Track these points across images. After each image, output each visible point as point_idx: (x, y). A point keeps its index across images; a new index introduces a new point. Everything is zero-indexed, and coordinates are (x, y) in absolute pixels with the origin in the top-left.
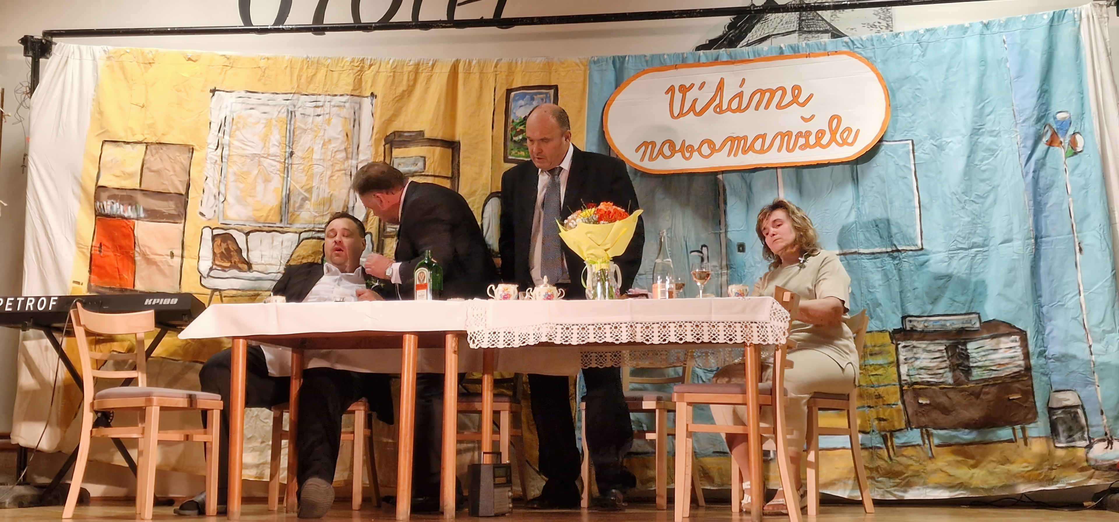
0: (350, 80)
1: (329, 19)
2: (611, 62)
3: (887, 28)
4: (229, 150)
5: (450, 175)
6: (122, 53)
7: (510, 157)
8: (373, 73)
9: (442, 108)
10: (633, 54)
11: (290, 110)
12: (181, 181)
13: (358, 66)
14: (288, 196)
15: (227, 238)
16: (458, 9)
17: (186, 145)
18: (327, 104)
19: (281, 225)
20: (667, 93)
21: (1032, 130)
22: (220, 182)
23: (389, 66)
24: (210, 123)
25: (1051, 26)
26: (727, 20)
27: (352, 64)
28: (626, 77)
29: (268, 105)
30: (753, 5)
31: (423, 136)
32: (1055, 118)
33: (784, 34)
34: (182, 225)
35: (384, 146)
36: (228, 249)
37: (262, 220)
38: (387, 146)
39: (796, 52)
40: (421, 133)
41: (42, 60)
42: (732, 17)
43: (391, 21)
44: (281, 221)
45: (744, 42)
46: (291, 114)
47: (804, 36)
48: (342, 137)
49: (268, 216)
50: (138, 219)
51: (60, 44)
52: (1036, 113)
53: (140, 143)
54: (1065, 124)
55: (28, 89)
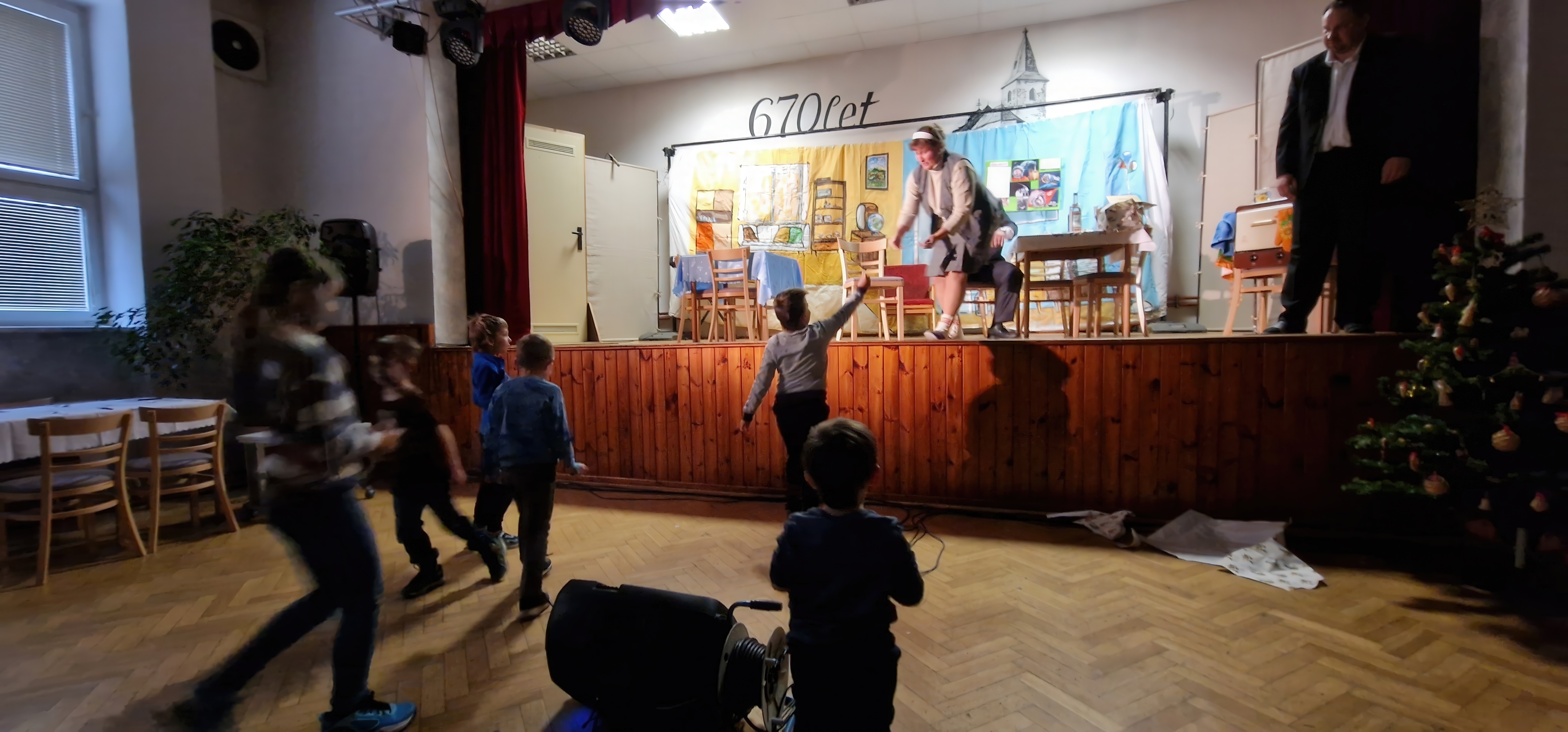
0: (798, 157)
1: (788, 130)
3: (1043, 116)
4: (749, 191)
5: (842, 197)
7: (868, 187)
8: (808, 153)
9: (838, 165)
11: (773, 171)
12: (729, 205)
13: (801, 150)
14: (773, 210)
15: (749, 229)
16: (843, 121)
17: (730, 190)
18: (789, 169)
19: (771, 222)
21: (1112, 161)
22: (745, 205)
23: (815, 149)
24: (740, 180)
26: (967, 117)
27: (798, 150)
29: (764, 170)
30: (980, 110)
31: (830, 179)
32: (1123, 155)
33: (993, 122)
34: (731, 224)
36: (749, 234)
37: (763, 220)
38: (815, 186)
40: (829, 178)
41: (672, 157)
42: (969, 116)
43: (814, 129)
44: (771, 221)
45: (975, 127)
46: (774, 173)
47: (1003, 122)
48: (796, 182)
49: (765, 219)
50: (714, 222)
51: (678, 151)
52: (1114, 152)
53: (713, 190)
54: (1129, 157)
55: (667, 170)
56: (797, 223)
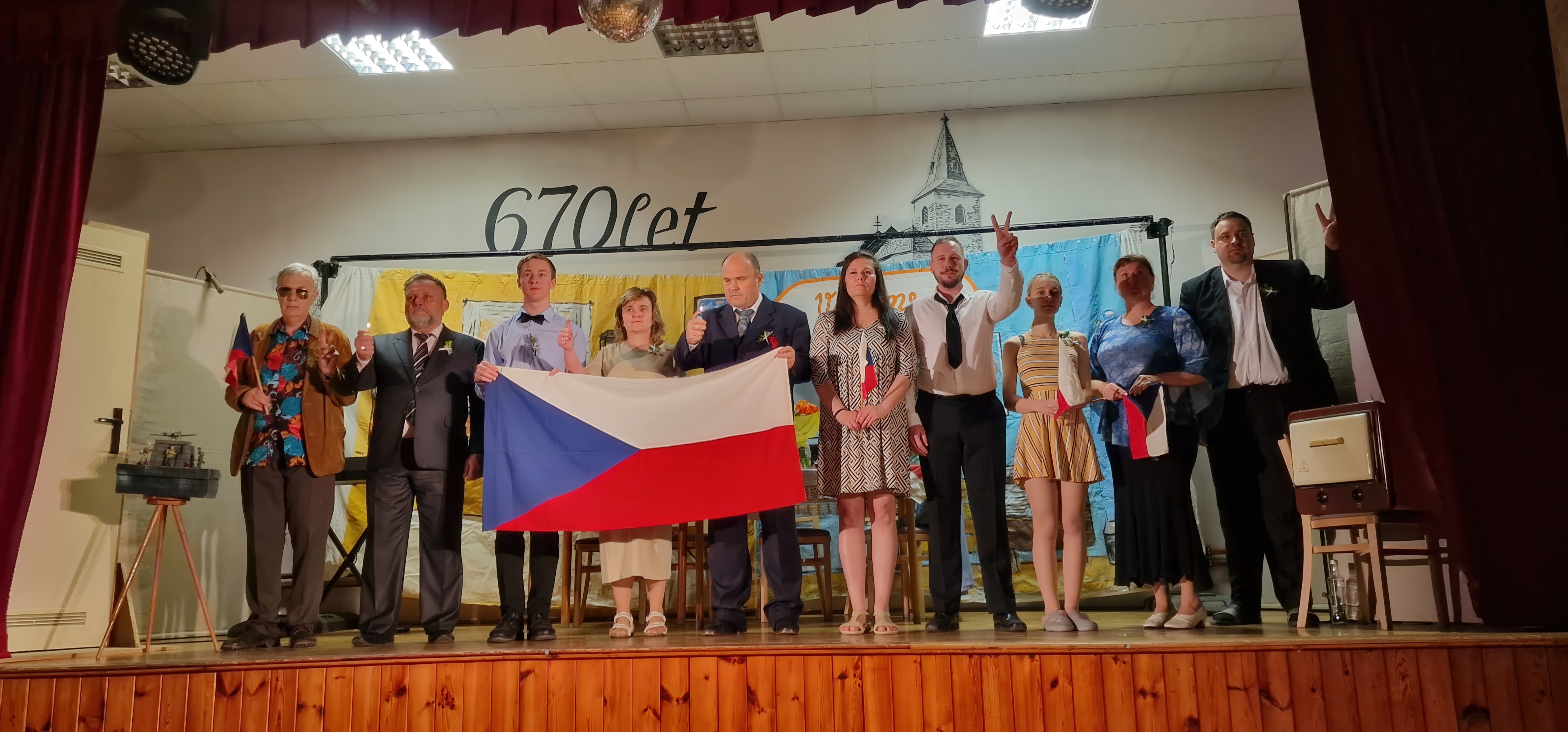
0: (574, 290)
1: (555, 246)
2: (774, 275)
3: (978, 248)
6: (394, 272)
8: (591, 285)
10: (790, 269)
13: (579, 281)
16: (656, 236)
20: (816, 299)
23: (603, 280)
25: (1099, 247)
26: (860, 243)
27: (575, 279)
28: (785, 288)
29: (508, 311)
30: (880, 232)
33: (901, 254)
35: (600, 342)
39: (911, 266)
41: (329, 279)
42: (862, 241)
43: (603, 246)
47: (916, 255)
51: (345, 268)
52: (1089, 312)
55: (319, 302)
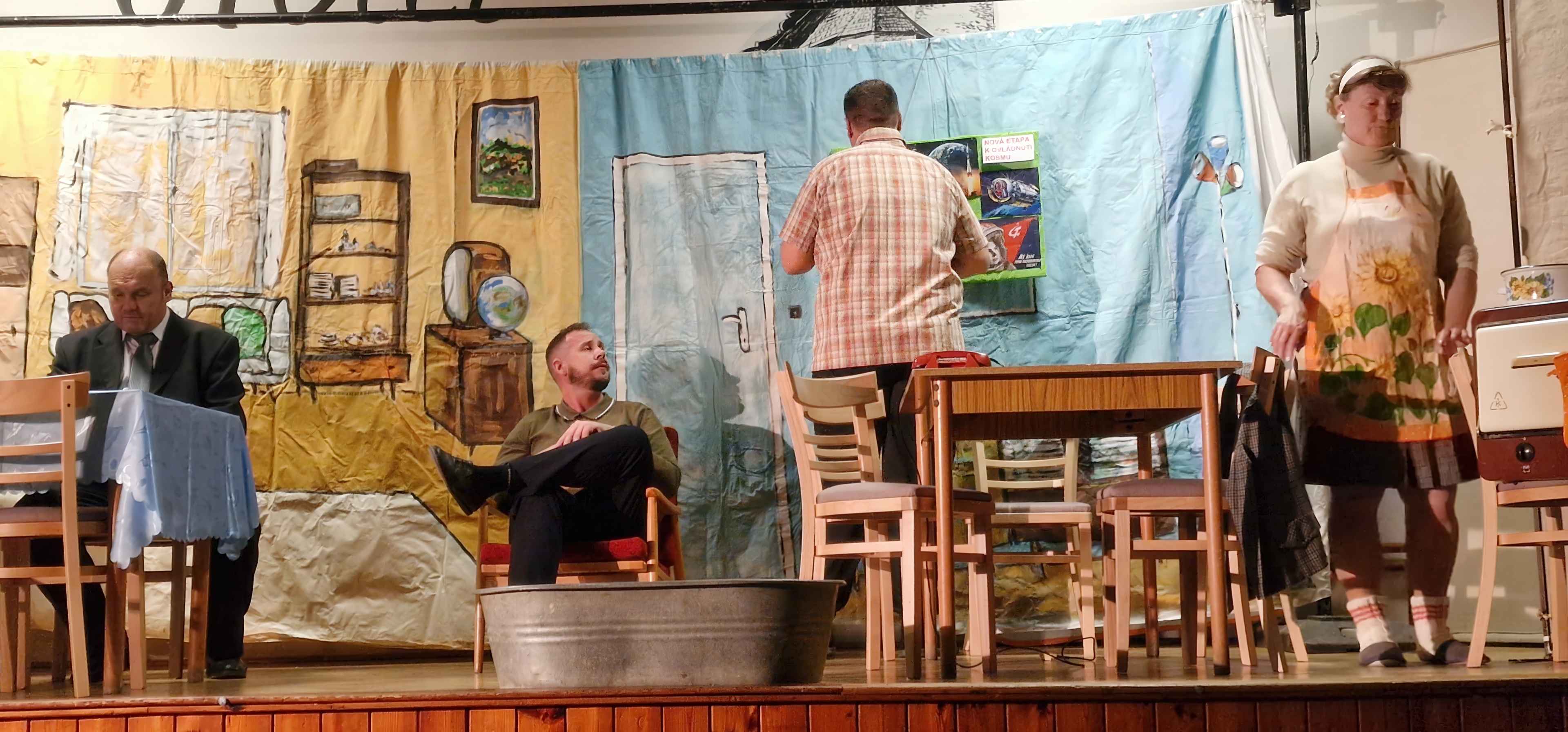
0: (255, 91)
1: (242, 8)
2: (607, 67)
4: (91, 186)
5: (398, 220)
7: (479, 195)
8: (284, 80)
9: (382, 125)
11: (174, 130)
12: (24, 229)
13: (263, 72)
14: (172, 250)
15: (91, 306)
17: (29, 178)
18: (224, 124)
21: (1180, 163)
22: (78, 229)
23: (307, 70)
24: (63, 149)
27: (255, 69)
29: (145, 125)
31: (357, 165)
32: (1209, 145)
33: (853, 36)
34: (26, 289)
38: (308, 181)
40: (354, 162)
43: (328, 11)
45: (806, 44)
46: (175, 136)
47: (879, 37)
48: (245, 168)
52: (1185, 138)
54: (1221, 153)
56: (247, 295)
